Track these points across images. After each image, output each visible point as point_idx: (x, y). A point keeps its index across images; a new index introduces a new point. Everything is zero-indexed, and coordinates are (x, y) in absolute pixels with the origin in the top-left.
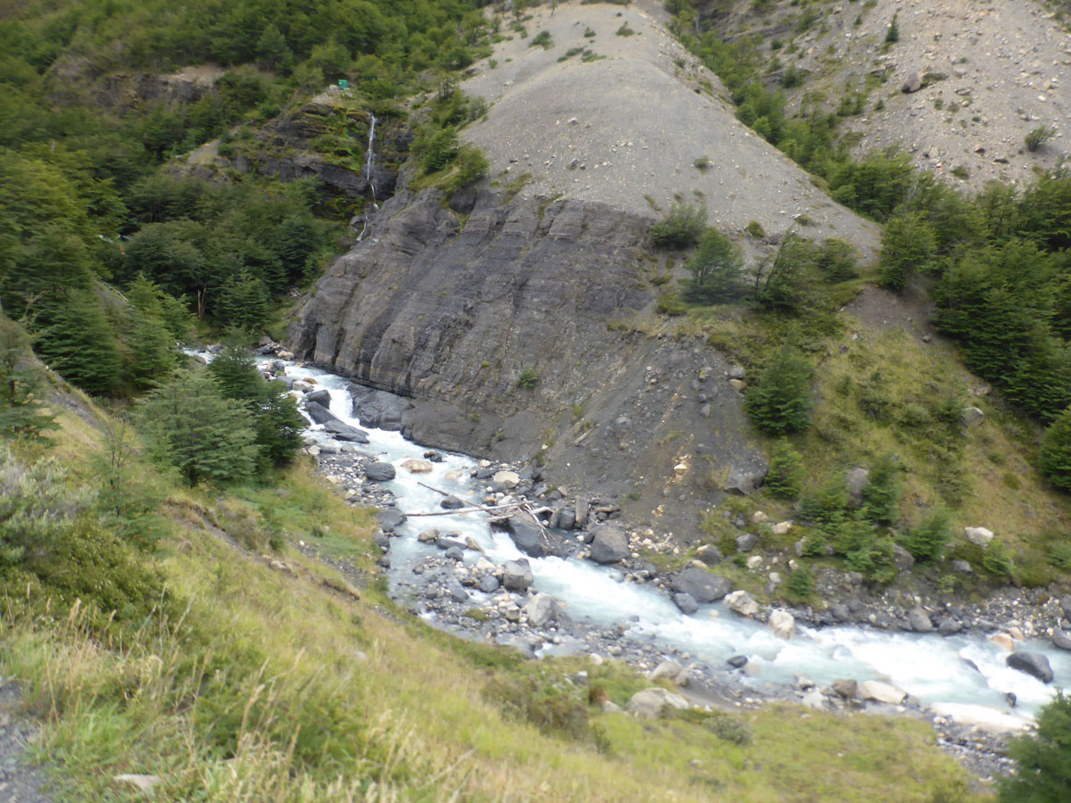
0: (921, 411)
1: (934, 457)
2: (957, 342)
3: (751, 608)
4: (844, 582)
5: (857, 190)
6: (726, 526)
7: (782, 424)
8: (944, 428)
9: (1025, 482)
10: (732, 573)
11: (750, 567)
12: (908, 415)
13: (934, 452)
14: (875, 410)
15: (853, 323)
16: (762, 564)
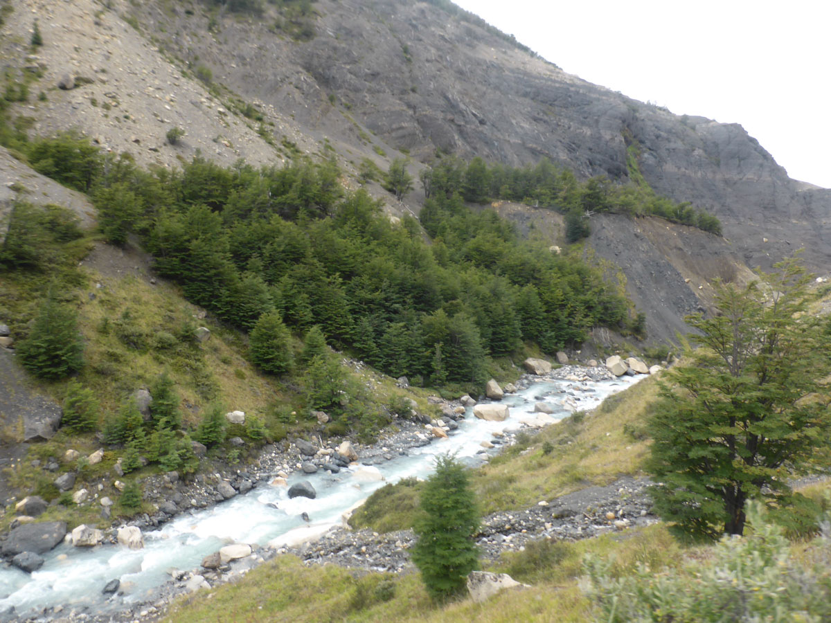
0: (167, 335)
1: (188, 369)
2: (175, 282)
3: (97, 536)
4: (165, 482)
5: (57, 165)
6: (39, 474)
7: (64, 368)
8: (187, 346)
9: (248, 373)
10: (63, 514)
11: (78, 502)
12: (161, 341)
13: (187, 365)
14: (133, 342)
15: (93, 274)
16: (89, 494)
